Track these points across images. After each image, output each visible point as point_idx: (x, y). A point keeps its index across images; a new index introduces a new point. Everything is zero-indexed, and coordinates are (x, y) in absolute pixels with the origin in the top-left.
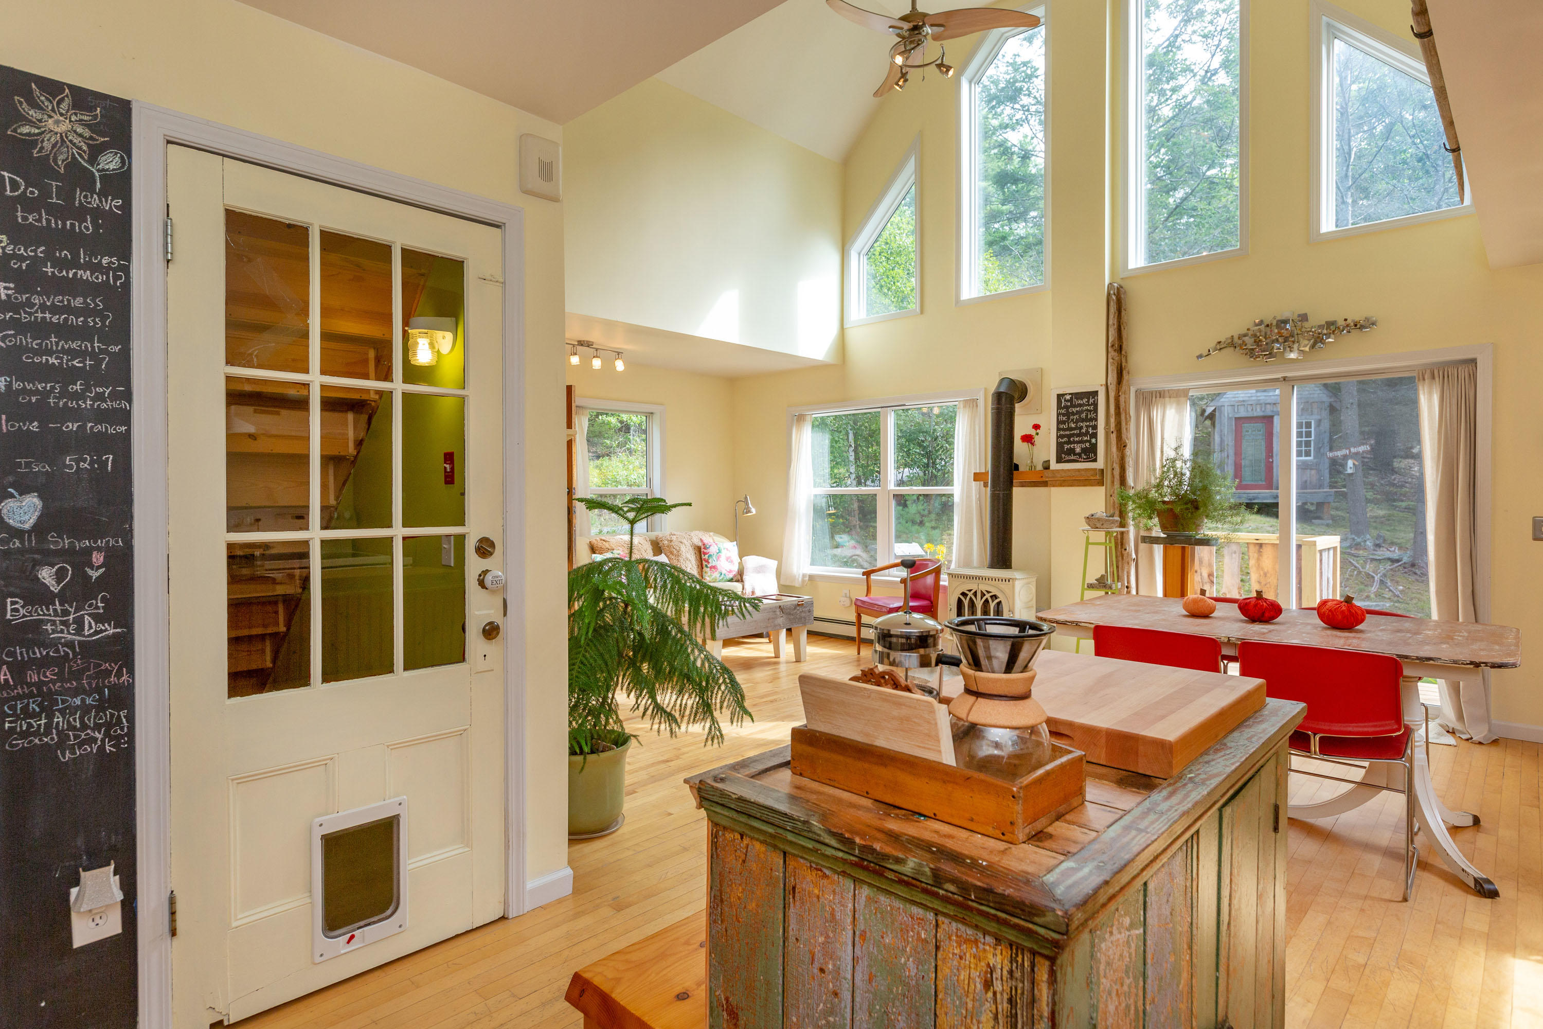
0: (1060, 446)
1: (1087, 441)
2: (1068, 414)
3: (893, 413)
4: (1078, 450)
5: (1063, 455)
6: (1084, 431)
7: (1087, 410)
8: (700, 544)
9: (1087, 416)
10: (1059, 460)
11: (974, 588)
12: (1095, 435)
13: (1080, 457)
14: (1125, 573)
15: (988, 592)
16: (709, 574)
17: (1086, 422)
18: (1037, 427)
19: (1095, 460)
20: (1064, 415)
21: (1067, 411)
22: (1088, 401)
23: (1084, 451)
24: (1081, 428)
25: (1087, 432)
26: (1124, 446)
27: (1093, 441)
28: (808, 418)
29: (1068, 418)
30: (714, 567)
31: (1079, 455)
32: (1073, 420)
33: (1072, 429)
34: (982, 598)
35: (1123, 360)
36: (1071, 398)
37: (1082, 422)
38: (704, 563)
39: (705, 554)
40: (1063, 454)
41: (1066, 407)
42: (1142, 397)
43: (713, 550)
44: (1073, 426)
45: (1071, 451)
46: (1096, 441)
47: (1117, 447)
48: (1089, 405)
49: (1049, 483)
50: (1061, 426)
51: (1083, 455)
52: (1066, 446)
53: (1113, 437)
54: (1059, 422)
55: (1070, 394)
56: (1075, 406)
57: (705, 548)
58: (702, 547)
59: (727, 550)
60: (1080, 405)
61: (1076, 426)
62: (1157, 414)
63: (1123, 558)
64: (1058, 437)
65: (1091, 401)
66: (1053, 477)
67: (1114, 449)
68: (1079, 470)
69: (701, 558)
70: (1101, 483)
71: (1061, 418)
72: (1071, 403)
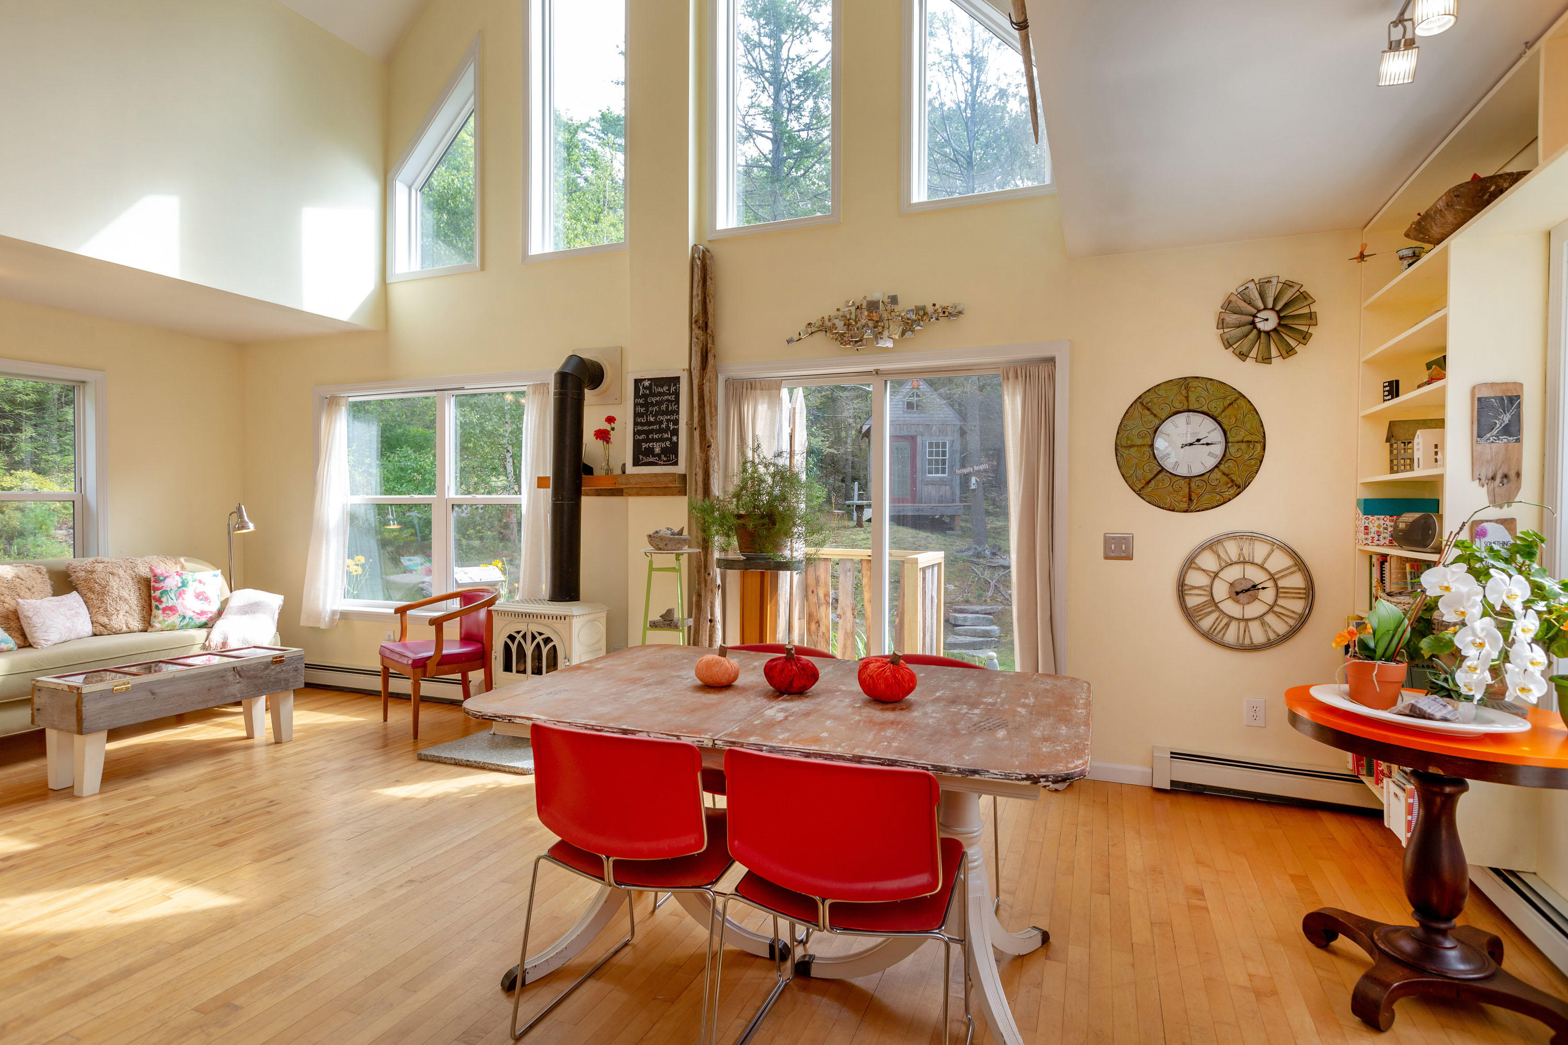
0: (637, 444)
1: (667, 439)
2: (646, 405)
3: (453, 400)
4: (657, 450)
5: (641, 457)
6: (664, 426)
7: (668, 400)
8: (149, 575)
9: (667, 408)
10: (636, 463)
11: (523, 628)
12: (676, 432)
13: (660, 459)
14: (709, 603)
15: (540, 634)
16: (161, 618)
17: (667, 415)
18: (610, 420)
19: (676, 463)
20: (642, 405)
21: (646, 400)
22: (669, 390)
23: (664, 451)
24: (661, 422)
25: (668, 427)
26: (709, 446)
27: (674, 439)
28: (343, 401)
29: (647, 410)
30: (172, 609)
31: (659, 456)
32: (652, 412)
33: (650, 424)
34: (532, 642)
35: (710, 341)
36: (650, 385)
37: (662, 415)
38: (154, 603)
39: (156, 589)
40: (641, 455)
41: (645, 396)
42: (732, 387)
43: (172, 583)
44: (652, 419)
45: (651, 451)
46: (678, 439)
47: (701, 448)
48: (669, 394)
49: (625, 491)
50: (639, 420)
51: (663, 456)
52: (644, 445)
53: (697, 434)
54: (636, 415)
55: (649, 379)
56: (655, 395)
57: (156, 581)
58: (152, 579)
59: (200, 582)
60: (660, 394)
61: (656, 419)
62: (748, 410)
63: (706, 585)
64: (635, 434)
65: (673, 389)
66: (627, 484)
67: (697, 450)
68: (656, 475)
69: (150, 596)
70: (683, 492)
71: (639, 409)
72: (651, 391)
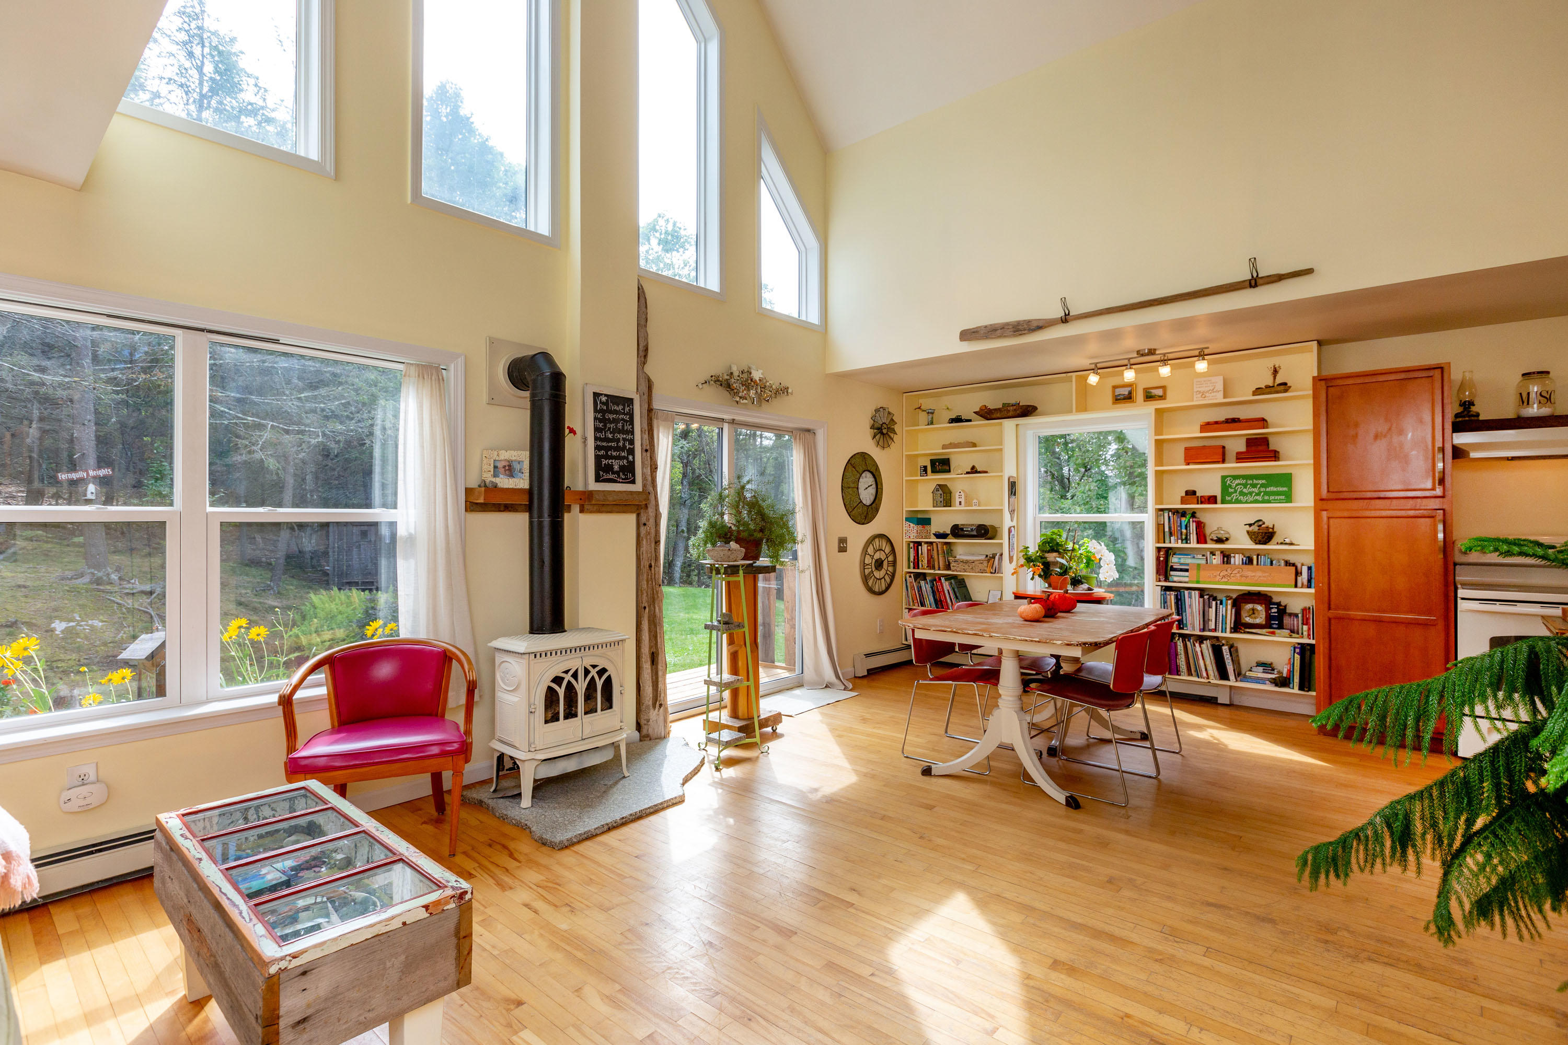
0: (598, 460)
1: (624, 458)
2: (603, 420)
4: (616, 468)
5: (601, 473)
6: (621, 444)
7: (623, 419)
9: (623, 426)
10: (598, 479)
11: (574, 665)
12: (632, 452)
13: (619, 476)
15: (595, 667)
17: (623, 434)
19: (633, 482)
20: (600, 420)
21: (603, 416)
22: (624, 409)
23: (621, 469)
24: (618, 440)
25: (624, 446)
26: (656, 468)
27: (631, 458)
29: (605, 426)
31: (617, 473)
32: (609, 429)
33: (610, 440)
34: (585, 678)
36: (608, 401)
37: (619, 433)
40: (603, 472)
41: (601, 411)
44: (610, 436)
45: (609, 468)
46: (634, 458)
47: (650, 468)
48: (624, 414)
49: (587, 507)
50: (598, 435)
51: (621, 474)
52: (604, 462)
53: (648, 456)
54: (595, 429)
55: (606, 395)
56: (612, 412)
60: (616, 412)
61: (613, 436)
64: (594, 449)
65: (627, 409)
67: (648, 470)
68: (615, 492)
71: (596, 423)
72: (607, 407)
